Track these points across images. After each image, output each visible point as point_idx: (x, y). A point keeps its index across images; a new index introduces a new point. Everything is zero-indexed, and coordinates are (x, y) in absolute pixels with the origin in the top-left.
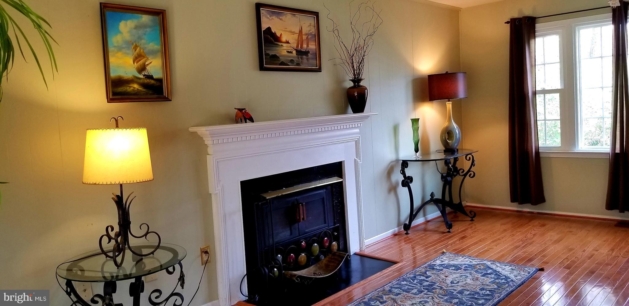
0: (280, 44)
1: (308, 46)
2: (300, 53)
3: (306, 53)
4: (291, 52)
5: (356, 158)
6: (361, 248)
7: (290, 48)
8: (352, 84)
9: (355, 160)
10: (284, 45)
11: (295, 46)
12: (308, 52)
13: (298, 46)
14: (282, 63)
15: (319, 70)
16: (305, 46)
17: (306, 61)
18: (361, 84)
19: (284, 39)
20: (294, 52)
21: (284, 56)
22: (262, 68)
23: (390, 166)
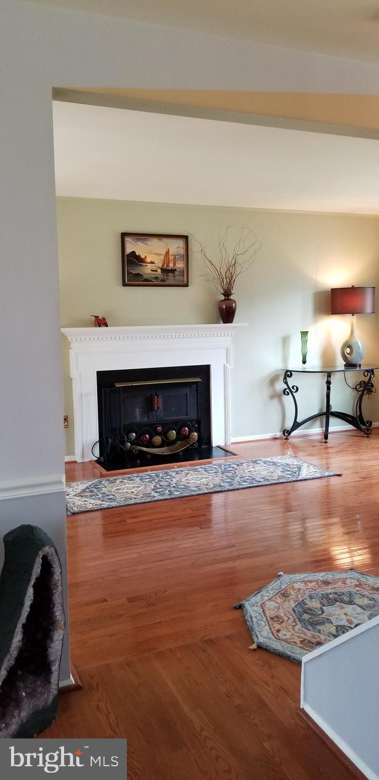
0: (144, 264)
1: (175, 264)
2: (164, 271)
3: (173, 271)
4: (156, 271)
5: (225, 363)
6: (226, 443)
7: (155, 268)
8: (223, 298)
9: (224, 365)
10: (149, 265)
11: (160, 265)
12: (175, 270)
13: (163, 265)
14: (146, 280)
15: (187, 285)
16: (171, 265)
17: (172, 278)
18: (232, 297)
19: (148, 260)
20: (159, 271)
21: (148, 274)
22: (124, 285)
23: (274, 374)
